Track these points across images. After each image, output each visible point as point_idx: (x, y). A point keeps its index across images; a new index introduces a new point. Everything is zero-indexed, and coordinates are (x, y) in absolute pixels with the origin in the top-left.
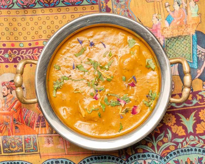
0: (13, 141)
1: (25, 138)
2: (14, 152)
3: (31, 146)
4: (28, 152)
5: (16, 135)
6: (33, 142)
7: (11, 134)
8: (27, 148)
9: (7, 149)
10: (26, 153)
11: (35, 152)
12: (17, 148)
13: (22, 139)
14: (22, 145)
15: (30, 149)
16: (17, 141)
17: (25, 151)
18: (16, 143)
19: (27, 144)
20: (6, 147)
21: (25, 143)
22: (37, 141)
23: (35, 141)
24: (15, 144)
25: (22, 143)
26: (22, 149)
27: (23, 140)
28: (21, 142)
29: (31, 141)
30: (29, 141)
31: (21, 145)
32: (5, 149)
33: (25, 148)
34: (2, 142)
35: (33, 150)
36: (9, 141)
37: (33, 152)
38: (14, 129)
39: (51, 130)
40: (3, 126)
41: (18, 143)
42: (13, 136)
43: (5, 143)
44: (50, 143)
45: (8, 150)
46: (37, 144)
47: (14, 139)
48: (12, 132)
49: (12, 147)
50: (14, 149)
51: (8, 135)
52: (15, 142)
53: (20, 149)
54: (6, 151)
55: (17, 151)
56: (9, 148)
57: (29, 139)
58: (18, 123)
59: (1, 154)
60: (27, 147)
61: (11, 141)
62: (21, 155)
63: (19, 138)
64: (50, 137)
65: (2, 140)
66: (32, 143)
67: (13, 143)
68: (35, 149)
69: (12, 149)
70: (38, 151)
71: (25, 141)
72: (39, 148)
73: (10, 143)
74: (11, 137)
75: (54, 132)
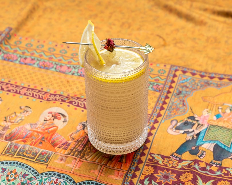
1: (42, 152)
2: (26, 157)
3: (44, 158)
4: (37, 161)
5: (36, 147)
7: (33, 145)
10: (36, 161)
12: (30, 155)
13: (39, 151)
14: (37, 155)
16: (34, 151)
17: (36, 159)
19: (41, 156)
20: (21, 152)
21: (40, 155)
22: (52, 156)
23: (50, 155)
25: (38, 153)
26: (34, 157)
28: (37, 153)
30: (45, 154)
31: (35, 154)
32: (19, 153)
33: (38, 157)
36: (27, 148)
37: (42, 162)
38: (38, 143)
41: (33, 152)
43: (23, 149)
44: (62, 161)
45: (22, 154)
48: (35, 144)
49: (26, 153)
50: (27, 155)
53: (32, 156)
55: (29, 157)
56: (23, 152)
58: (44, 140)
59: (14, 155)
60: (40, 157)
61: (29, 149)
62: (30, 161)
64: (66, 157)
66: (46, 156)
67: (30, 151)
68: (45, 160)
70: (48, 163)
72: (50, 161)
73: (27, 150)
74: (31, 146)
75: (72, 154)
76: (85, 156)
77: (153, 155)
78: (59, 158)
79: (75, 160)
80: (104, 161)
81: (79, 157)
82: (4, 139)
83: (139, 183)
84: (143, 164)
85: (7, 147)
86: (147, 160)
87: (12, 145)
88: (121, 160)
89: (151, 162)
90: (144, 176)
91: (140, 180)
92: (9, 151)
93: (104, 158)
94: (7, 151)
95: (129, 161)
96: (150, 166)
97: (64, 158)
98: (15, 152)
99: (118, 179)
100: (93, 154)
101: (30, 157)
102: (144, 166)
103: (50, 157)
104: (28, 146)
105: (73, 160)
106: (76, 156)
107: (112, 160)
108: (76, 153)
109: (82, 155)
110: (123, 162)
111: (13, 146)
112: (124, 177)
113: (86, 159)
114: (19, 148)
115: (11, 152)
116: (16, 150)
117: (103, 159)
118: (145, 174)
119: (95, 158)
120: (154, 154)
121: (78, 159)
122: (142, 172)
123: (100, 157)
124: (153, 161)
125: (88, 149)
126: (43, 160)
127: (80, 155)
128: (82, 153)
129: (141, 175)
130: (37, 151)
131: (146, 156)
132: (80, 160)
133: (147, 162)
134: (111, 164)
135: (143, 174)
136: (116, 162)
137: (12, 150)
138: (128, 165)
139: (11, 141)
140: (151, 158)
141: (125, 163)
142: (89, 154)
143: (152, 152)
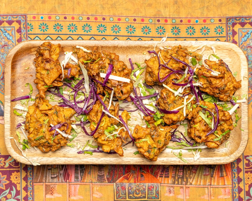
0: (137, 188)
1: (149, 186)
2: (138, 198)
3: (154, 194)
4: (149, 199)
5: (141, 183)
6: (156, 190)
7: (137, 181)
8: (150, 195)
9: (131, 195)
11: (157, 199)
12: (140, 194)
13: (146, 186)
14: (146, 192)
15: (153, 196)
16: (141, 188)
17: (148, 197)
18: (141, 190)
19: (150, 191)
20: (131, 194)
21: (148, 191)
22: (160, 190)
23: (157, 189)
24: (139, 191)
25: (146, 190)
26: (145, 196)
27: (147, 188)
28: (144, 190)
29: (154, 189)
30: (152, 189)
31: (144, 192)
32: (130, 195)
33: (148, 195)
34: (128, 188)
35: (155, 198)
36: (134, 188)
37: (155, 199)
38: (140, 176)
39: (173, 181)
40: (130, 173)
41: (142, 190)
42: (139, 183)
43: (130, 189)
44: (171, 193)
45: (133, 196)
46: (159, 192)
47: (139, 186)
48: (138, 179)
49: (136, 194)
50: (138, 196)
51: (134, 183)
52: (139, 189)
53: (143, 195)
54: (131, 197)
55: (140, 198)
56: (133, 194)
57: (152, 187)
58: (143, 172)
59: (126, 199)
61: (136, 188)
63: (143, 186)
64: (172, 187)
65: (128, 186)
66: (154, 191)
67: (137, 190)
68: (156, 197)
69: (136, 195)
70: (160, 198)
71: (149, 188)
72: (161, 196)
73: (135, 190)
74: (136, 184)
75: (176, 182)
76: (189, 180)
77: (247, 158)
78: (167, 190)
79: (182, 189)
80: (208, 181)
81: (184, 183)
82: (107, 182)
83: (247, 196)
84: (242, 171)
85: (115, 191)
86: (245, 167)
87: (118, 187)
88: (222, 175)
89: (249, 167)
90: (248, 185)
91: (246, 191)
92: (119, 195)
93: (206, 176)
94: (118, 195)
95: (229, 172)
96: (249, 173)
97: (171, 189)
98: (125, 194)
99: (227, 197)
100: (195, 175)
101: (142, 197)
102: (244, 174)
103: (158, 190)
104: (134, 184)
105: (181, 190)
106: (181, 184)
107: (214, 176)
108: (180, 180)
109: (185, 180)
110: (224, 175)
111: (120, 188)
112: (231, 193)
113: (191, 184)
114: (126, 188)
115: (121, 196)
116: (124, 191)
117: (206, 179)
118: (248, 184)
119: (199, 180)
120: (248, 156)
121: (184, 186)
122: (245, 182)
123: (202, 177)
124: (250, 166)
125: (188, 171)
126: (155, 197)
127: (184, 181)
128: (185, 177)
129: (245, 185)
130: (144, 187)
131: (242, 162)
132: (186, 187)
133: (246, 169)
134: (214, 182)
135: (246, 184)
136: (218, 178)
137: (121, 193)
138: (229, 177)
139: (115, 182)
140: (247, 162)
141: (227, 175)
142: (191, 176)
143: (246, 155)
